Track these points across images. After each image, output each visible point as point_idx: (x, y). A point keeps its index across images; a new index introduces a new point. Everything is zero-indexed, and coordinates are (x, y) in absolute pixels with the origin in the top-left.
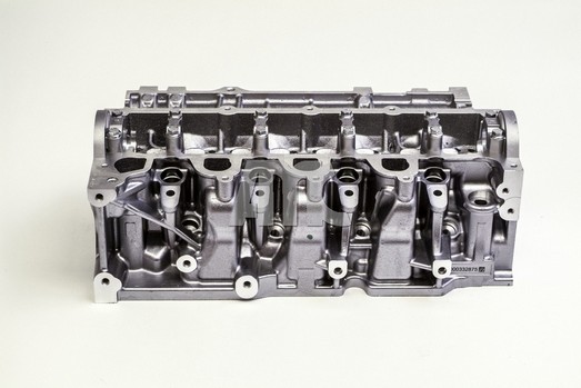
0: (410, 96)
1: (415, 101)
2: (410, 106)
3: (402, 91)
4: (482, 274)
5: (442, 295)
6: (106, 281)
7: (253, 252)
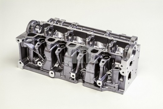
0: (120, 36)
1: (121, 37)
2: (120, 38)
3: (118, 34)
4: (114, 89)
5: (102, 91)
6: (20, 63)
7: (58, 66)
